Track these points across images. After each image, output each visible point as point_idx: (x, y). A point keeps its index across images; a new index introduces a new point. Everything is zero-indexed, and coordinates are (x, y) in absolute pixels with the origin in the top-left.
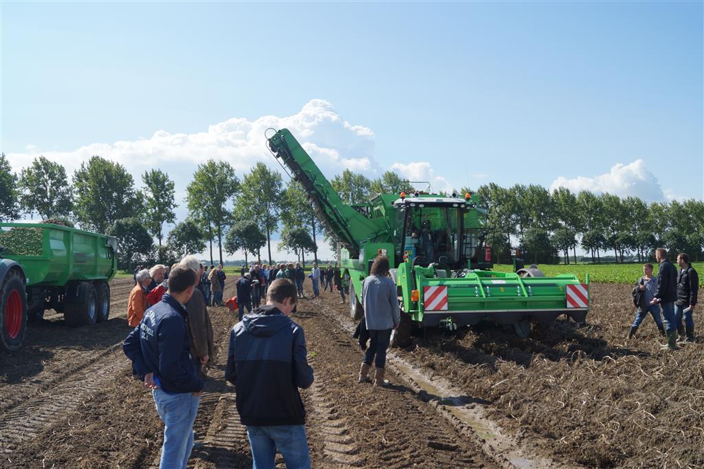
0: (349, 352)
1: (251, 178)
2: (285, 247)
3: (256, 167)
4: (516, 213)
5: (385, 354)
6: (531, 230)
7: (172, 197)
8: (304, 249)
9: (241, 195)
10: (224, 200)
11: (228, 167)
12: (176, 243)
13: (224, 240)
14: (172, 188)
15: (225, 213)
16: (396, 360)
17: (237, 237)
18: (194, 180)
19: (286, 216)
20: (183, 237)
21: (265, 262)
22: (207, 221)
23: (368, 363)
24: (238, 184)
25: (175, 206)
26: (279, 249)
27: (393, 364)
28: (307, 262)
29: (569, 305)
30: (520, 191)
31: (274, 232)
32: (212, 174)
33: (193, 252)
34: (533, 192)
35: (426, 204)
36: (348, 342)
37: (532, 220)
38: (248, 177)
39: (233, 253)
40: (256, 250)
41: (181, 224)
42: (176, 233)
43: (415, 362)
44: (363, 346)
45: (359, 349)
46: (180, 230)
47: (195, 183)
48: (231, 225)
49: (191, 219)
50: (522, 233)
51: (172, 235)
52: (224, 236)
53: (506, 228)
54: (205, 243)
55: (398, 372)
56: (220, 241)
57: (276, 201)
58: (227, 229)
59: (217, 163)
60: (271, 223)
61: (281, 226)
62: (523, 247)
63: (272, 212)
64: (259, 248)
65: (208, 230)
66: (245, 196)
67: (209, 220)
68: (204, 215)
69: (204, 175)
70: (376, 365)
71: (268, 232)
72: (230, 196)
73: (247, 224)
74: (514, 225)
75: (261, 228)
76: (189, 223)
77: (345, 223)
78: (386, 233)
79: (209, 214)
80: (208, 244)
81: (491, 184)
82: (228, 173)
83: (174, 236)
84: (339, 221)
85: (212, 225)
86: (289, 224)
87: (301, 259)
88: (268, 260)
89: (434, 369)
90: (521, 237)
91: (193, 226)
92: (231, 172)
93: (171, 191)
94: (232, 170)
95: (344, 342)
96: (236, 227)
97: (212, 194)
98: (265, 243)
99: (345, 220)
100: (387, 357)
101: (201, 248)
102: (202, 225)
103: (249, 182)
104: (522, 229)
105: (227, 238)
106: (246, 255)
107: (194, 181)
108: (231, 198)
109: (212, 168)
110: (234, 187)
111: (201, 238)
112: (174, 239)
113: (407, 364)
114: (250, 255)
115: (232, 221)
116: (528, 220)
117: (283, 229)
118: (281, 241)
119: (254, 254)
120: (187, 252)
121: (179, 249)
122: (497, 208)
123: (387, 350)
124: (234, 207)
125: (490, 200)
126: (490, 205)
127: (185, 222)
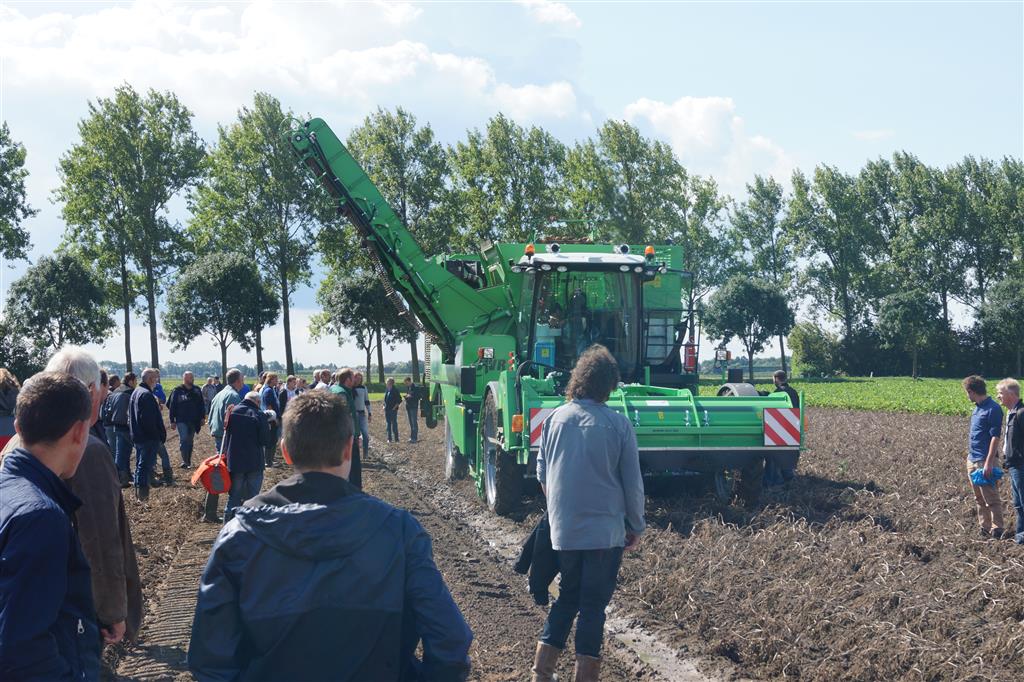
0: (504, 613)
1: (237, 135)
2: (331, 325)
3: (252, 107)
4: (966, 236)
5: (603, 619)
6: (1005, 283)
7: (20, 188)
8: (383, 332)
9: (209, 183)
10: (163, 198)
11: (173, 105)
12: (29, 313)
13: (163, 307)
14: (20, 163)
15: (167, 232)
16: (631, 635)
17: (199, 300)
18: (80, 141)
19: (332, 242)
20: (50, 297)
21: (276, 366)
22: (116, 253)
23: (556, 640)
24: (201, 152)
25: (27, 213)
26: (315, 333)
27: (623, 645)
28: (391, 368)
29: (768, 441)
30: (978, 175)
31: (301, 286)
32: (128, 127)
33: (77, 338)
34: (1012, 177)
35: (571, 266)
36: (503, 586)
37: (1009, 257)
38: (229, 133)
39: (186, 343)
40: (250, 333)
41: (44, 262)
42: (30, 286)
43: (683, 642)
44: (541, 596)
45: (530, 603)
46: (41, 279)
47: (83, 152)
48: (183, 264)
49: (74, 250)
50: (980, 292)
51: (19, 292)
52: (164, 296)
53: (937, 277)
54: (111, 316)
55: (638, 667)
56: (152, 307)
57: (306, 201)
58: (171, 277)
59: (144, 96)
60: (291, 262)
61: (319, 267)
62: (985, 331)
63: (296, 231)
64: (258, 330)
65: (119, 280)
66: (221, 184)
67: (123, 251)
68: (107, 237)
69: (106, 126)
70: (578, 650)
71: (284, 284)
72: (179, 185)
73: (226, 264)
74: (960, 269)
75: (264, 274)
76: (67, 261)
77: (430, 296)
78: (506, 316)
79: (122, 235)
80: (118, 316)
81: (897, 156)
82: (172, 121)
83: (25, 296)
84: (418, 293)
85: (131, 265)
86: (343, 262)
87: (375, 361)
88: (283, 362)
89: (736, 659)
90: (977, 303)
91: (78, 267)
92: (182, 120)
93: (17, 171)
94: (185, 115)
95: (491, 586)
96: (196, 271)
97: (128, 180)
98: (276, 315)
99: (430, 292)
100: (608, 626)
101: (99, 328)
102: (102, 266)
103: (233, 147)
104: (980, 280)
105: (171, 301)
106: (224, 349)
107: (81, 144)
108: (183, 191)
109: (128, 109)
110: (192, 162)
111: (101, 303)
112: (24, 304)
113: (662, 645)
114: (234, 347)
115: (185, 254)
116: (997, 256)
117: (326, 278)
118: (319, 311)
119: (244, 346)
120: (61, 340)
121: (40, 331)
122: (913, 224)
123: (608, 609)
124: (190, 216)
125: (894, 201)
126: (895, 213)
127: (55, 257)
